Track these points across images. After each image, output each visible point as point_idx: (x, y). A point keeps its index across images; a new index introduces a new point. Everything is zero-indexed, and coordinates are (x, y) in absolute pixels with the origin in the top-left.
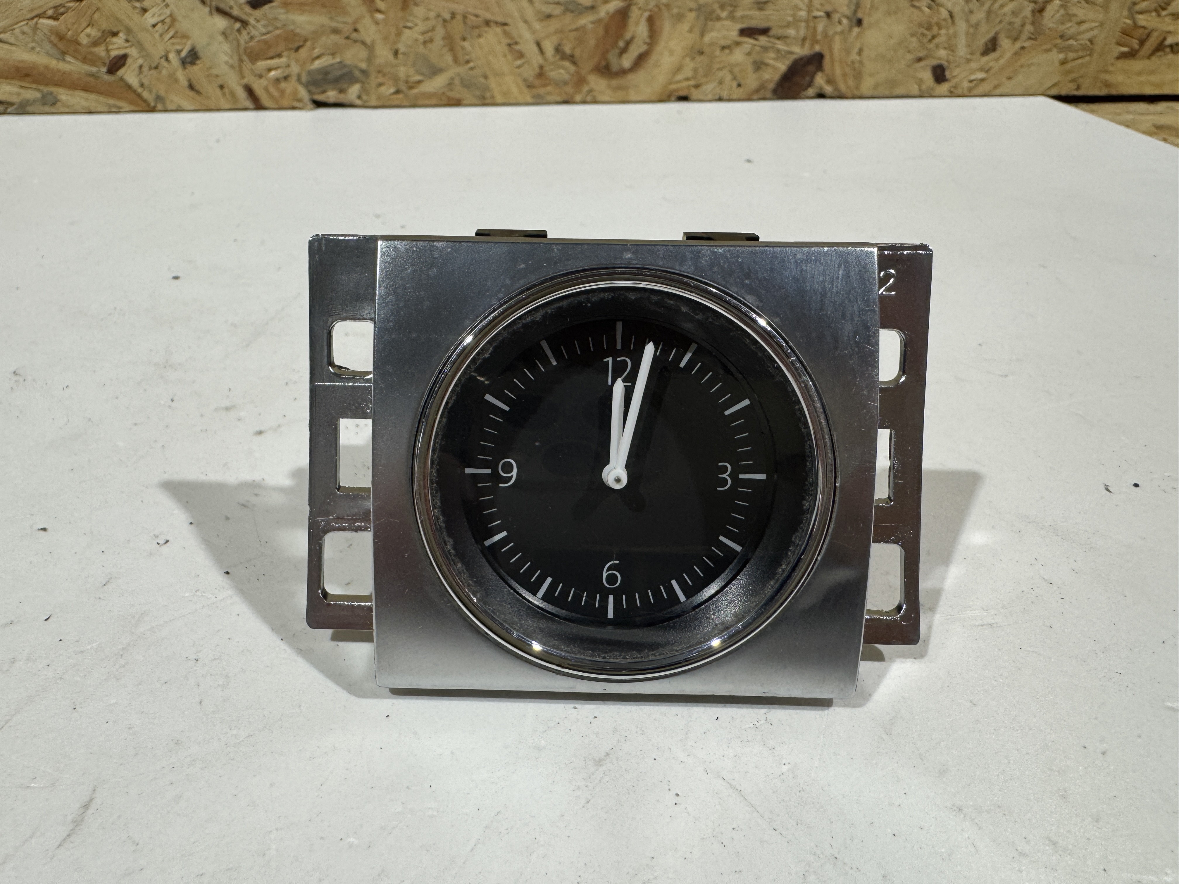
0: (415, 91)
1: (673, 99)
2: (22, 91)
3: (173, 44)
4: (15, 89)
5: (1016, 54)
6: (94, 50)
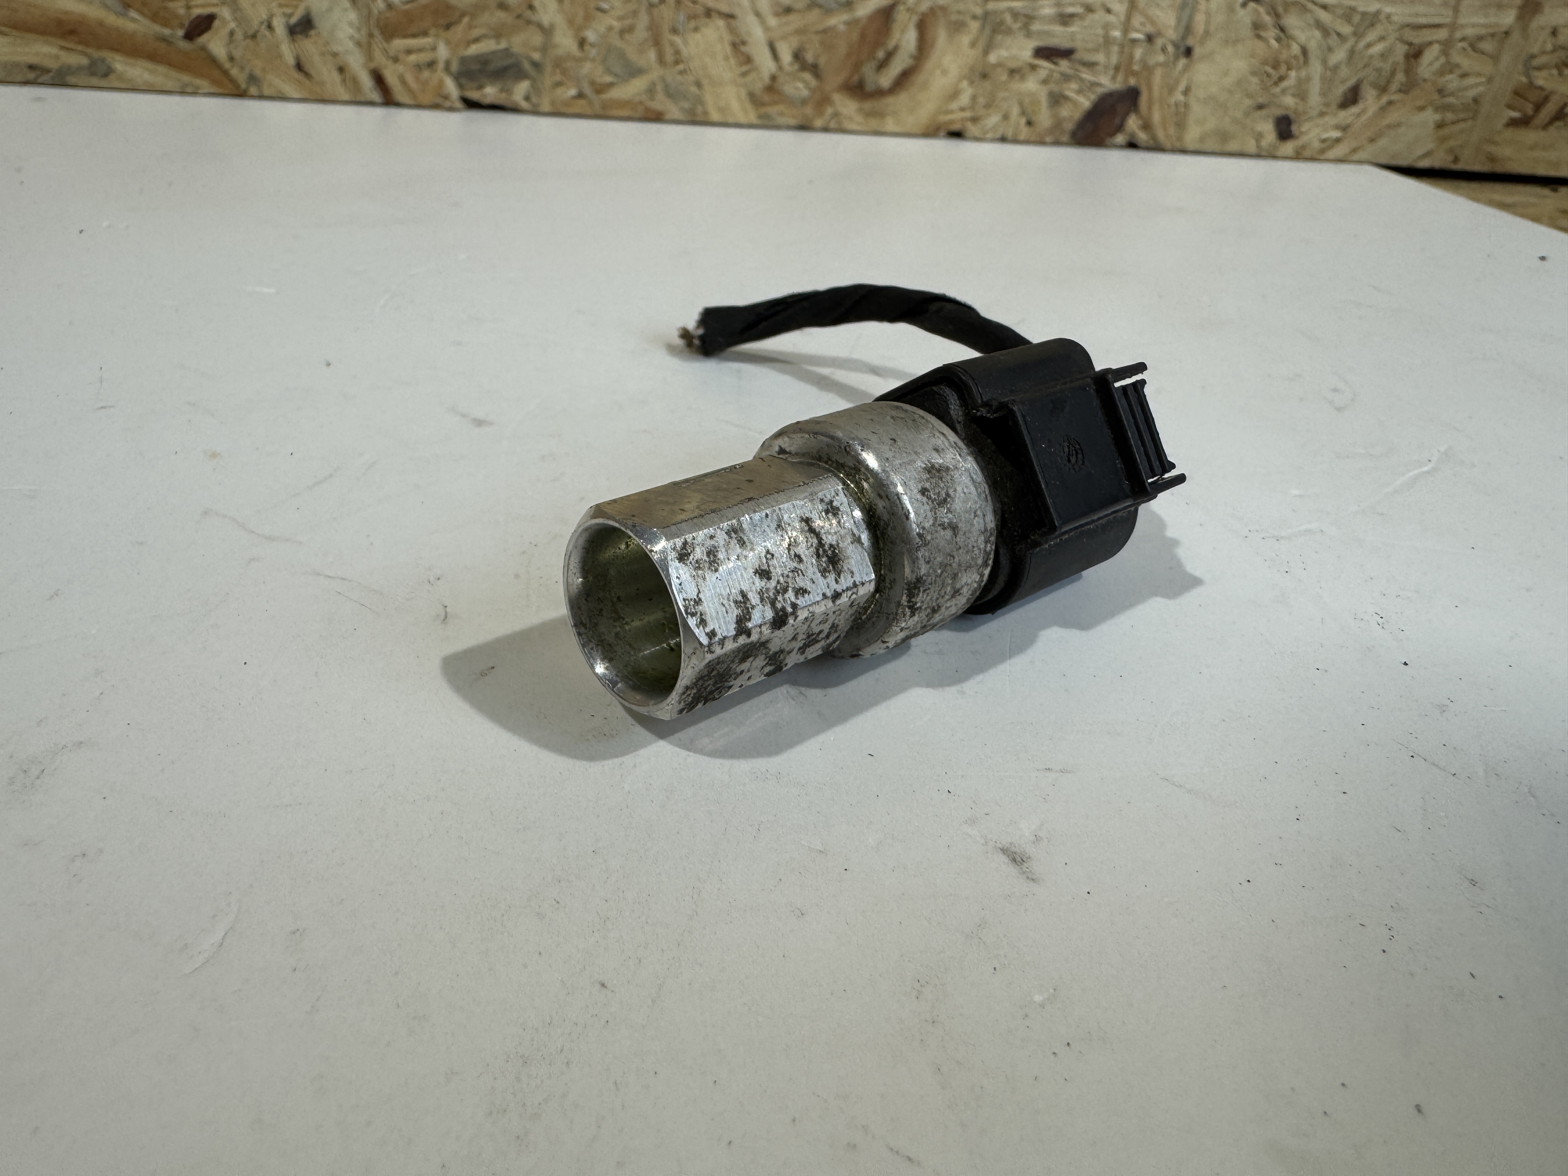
0: (604, 97)
1: (942, 133)
2: (63, 53)
3: (281, 4)
4: (54, 51)
5: (1382, 108)
6: (171, 5)
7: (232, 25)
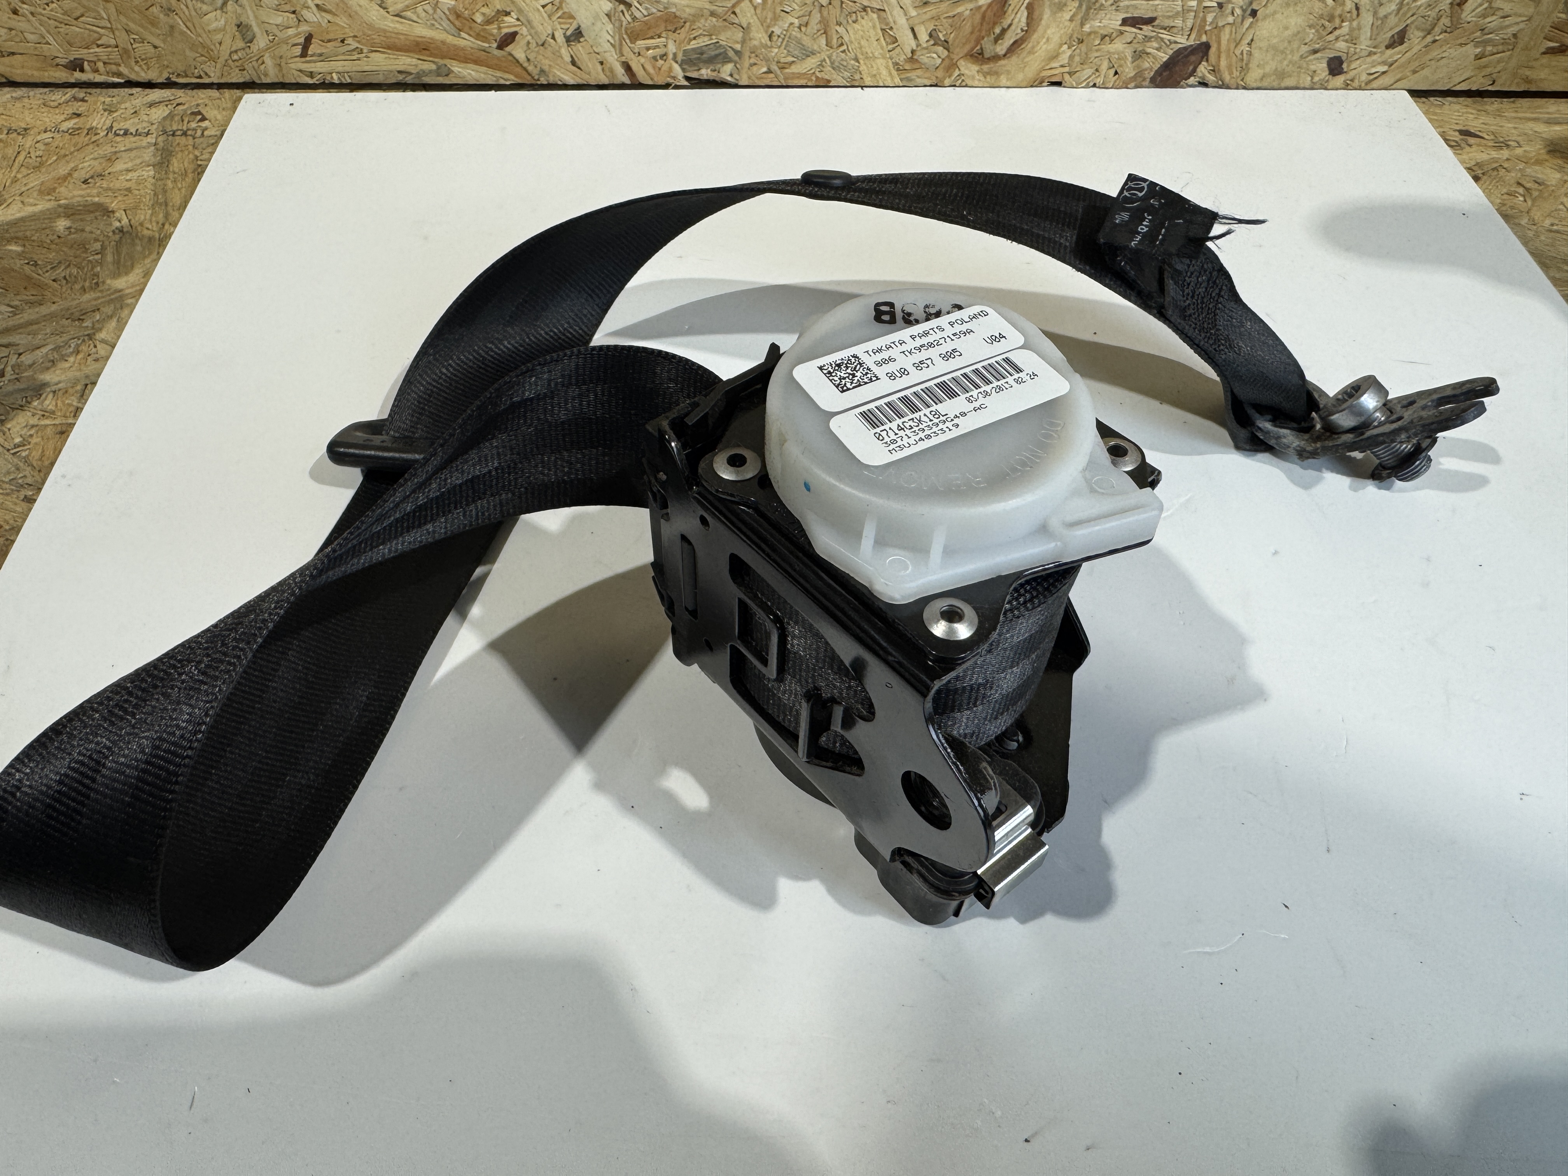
0: (786, 72)
1: (1046, 84)
2: (420, 62)
3: (560, 23)
4: (415, 61)
5: (1427, 46)
6: (487, 27)
7: (529, 38)
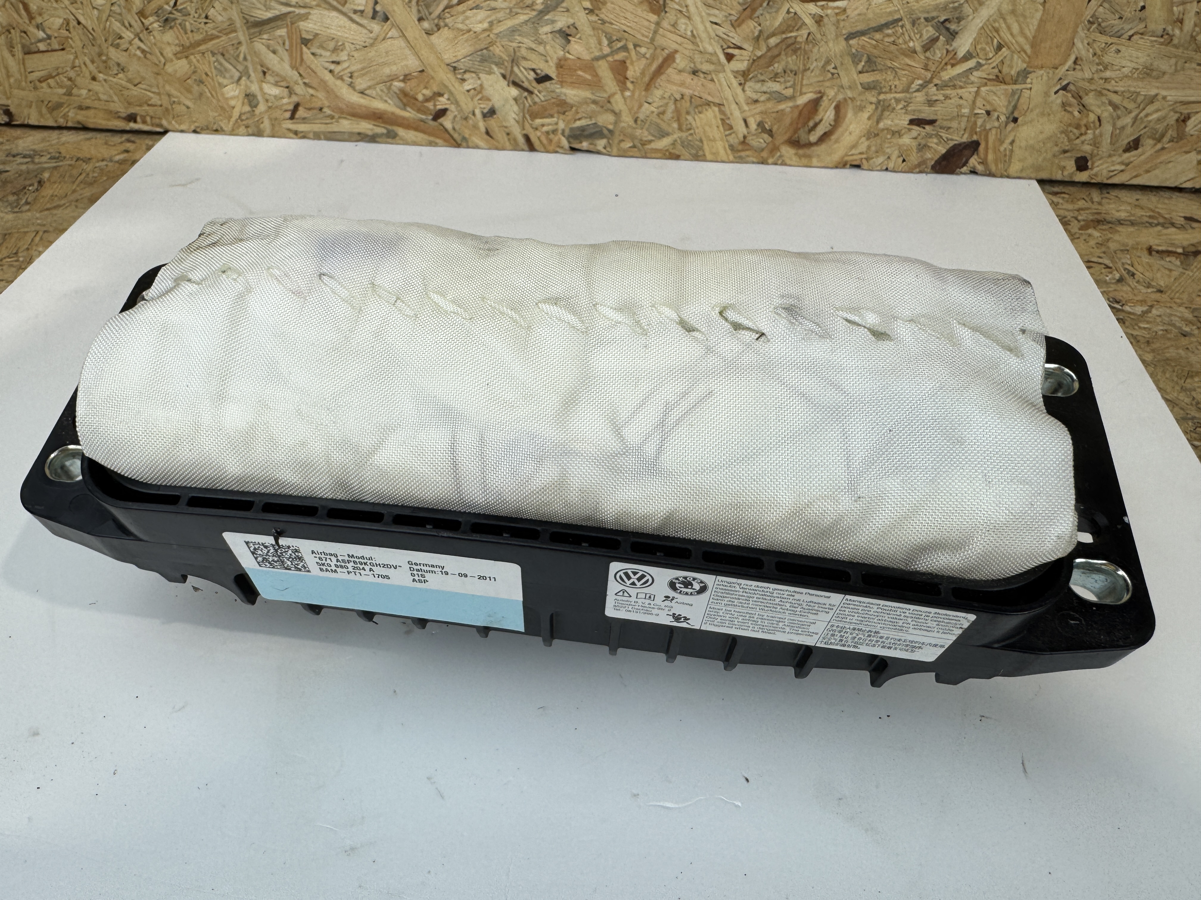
0: (647, 147)
1: (848, 166)
2: (375, 127)
3: (479, 104)
4: (371, 126)
5: (1157, 152)
6: (426, 104)
7: (456, 113)
